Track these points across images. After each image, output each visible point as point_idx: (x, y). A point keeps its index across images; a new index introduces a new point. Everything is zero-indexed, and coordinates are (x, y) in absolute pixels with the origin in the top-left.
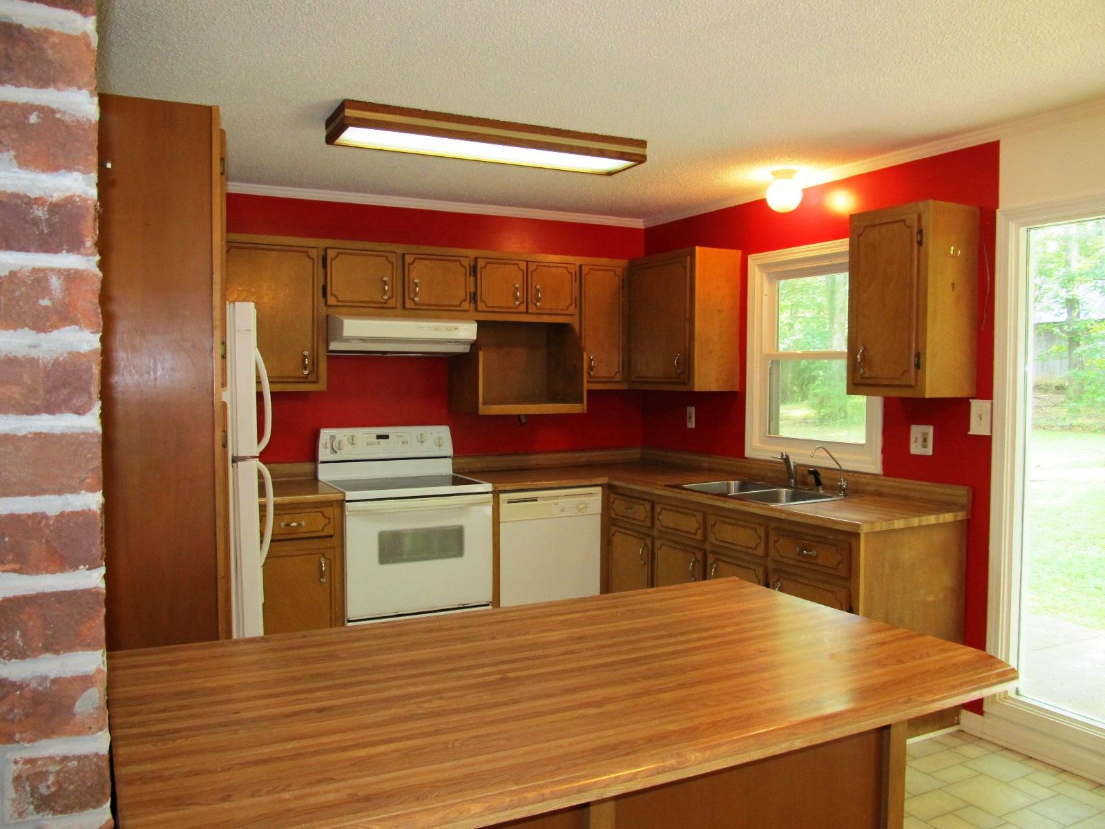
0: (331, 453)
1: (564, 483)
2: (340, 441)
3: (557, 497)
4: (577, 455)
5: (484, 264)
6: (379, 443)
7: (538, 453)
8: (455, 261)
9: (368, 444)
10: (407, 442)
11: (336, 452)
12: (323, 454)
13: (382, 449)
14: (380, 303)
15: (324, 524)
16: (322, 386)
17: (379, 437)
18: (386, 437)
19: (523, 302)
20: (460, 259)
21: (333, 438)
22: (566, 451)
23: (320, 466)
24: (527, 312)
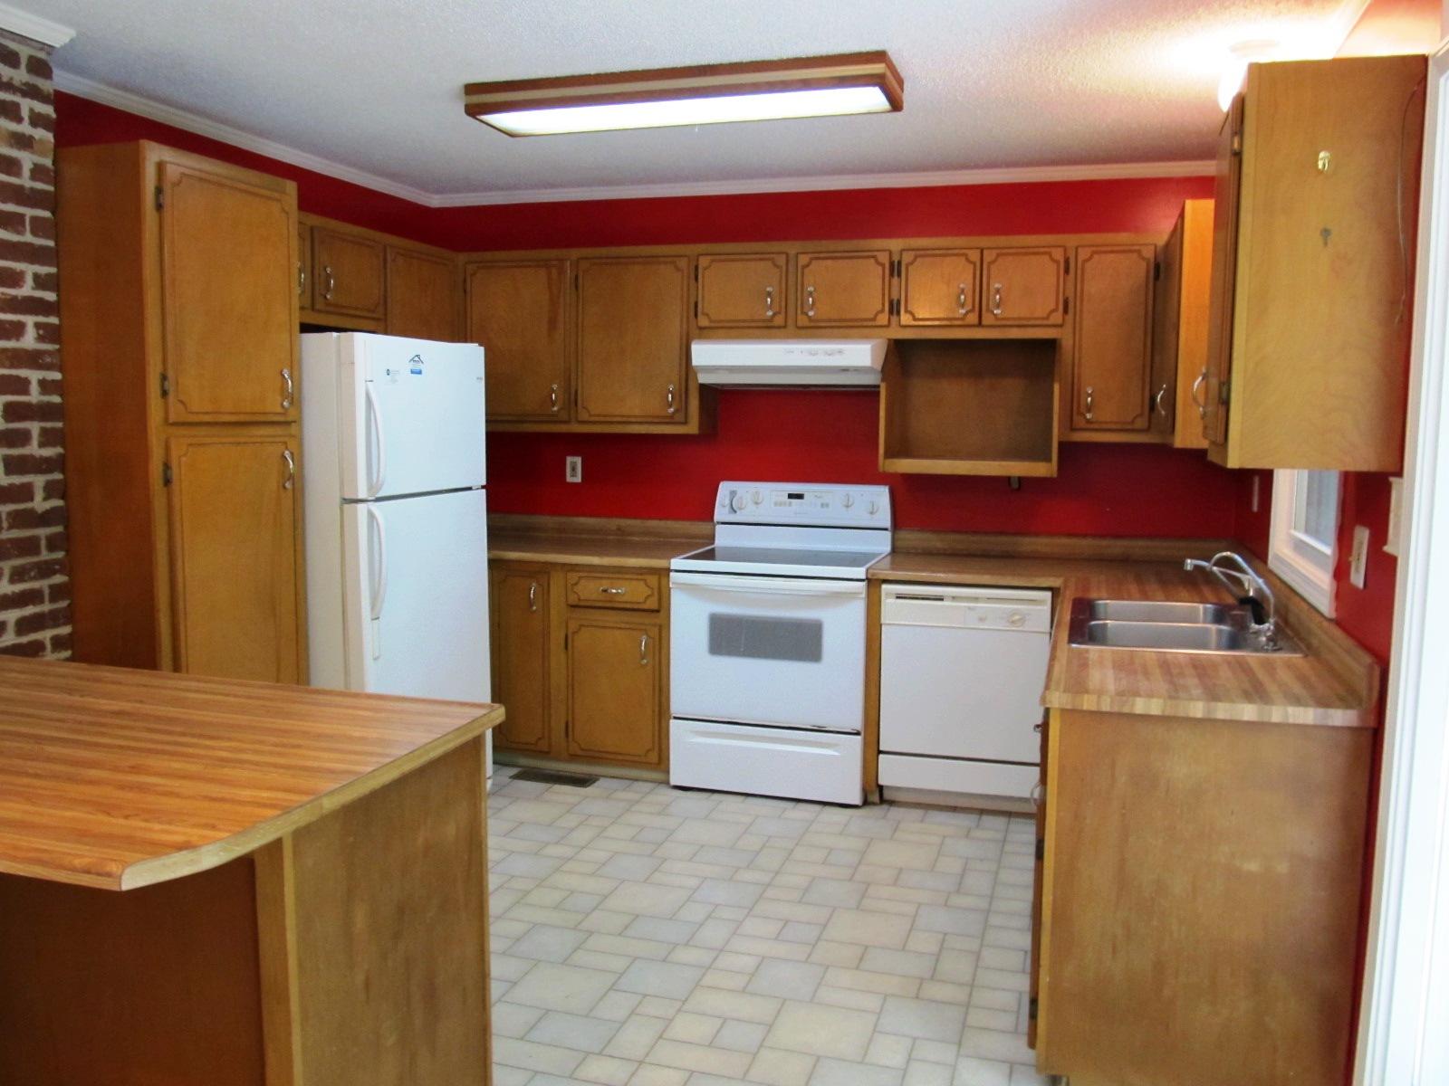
0: (730, 512)
1: (986, 579)
2: (741, 498)
3: (976, 599)
4: (1104, 542)
5: (912, 258)
6: (790, 504)
7: (1037, 534)
8: (868, 257)
9: (776, 504)
10: (827, 505)
11: (735, 512)
12: (720, 513)
13: (794, 511)
14: (764, 321)
15: (646, 595)
16: (692, 428)
17: (791, 496)
18: (800, 496)
19: (972, 310)
20: (875, 253)
21: (733, 494)
22: (1085, 536)
23: (719, 528)
24: (980, 324)
